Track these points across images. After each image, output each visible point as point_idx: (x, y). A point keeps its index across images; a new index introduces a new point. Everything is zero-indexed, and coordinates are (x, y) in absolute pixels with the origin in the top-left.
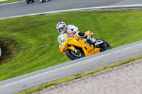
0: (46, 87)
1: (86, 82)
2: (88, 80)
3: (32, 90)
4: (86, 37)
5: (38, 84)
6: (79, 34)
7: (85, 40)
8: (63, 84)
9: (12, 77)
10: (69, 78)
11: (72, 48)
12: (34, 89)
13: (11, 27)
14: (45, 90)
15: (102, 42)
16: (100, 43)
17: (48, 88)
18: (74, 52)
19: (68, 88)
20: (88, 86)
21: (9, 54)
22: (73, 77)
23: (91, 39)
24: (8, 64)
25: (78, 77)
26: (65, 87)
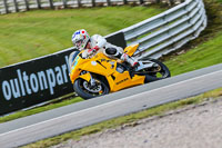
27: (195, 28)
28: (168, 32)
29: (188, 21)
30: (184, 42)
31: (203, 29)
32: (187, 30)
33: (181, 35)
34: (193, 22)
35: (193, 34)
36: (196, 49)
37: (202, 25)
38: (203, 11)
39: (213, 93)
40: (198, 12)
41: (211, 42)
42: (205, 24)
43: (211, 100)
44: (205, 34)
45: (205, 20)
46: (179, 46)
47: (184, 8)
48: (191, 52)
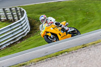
0: (61, 53)
1: (90, 50)
2: (91, 49)
3: (51, 55)
4: (61, 26)
5: (55, 51)
6: (56, 24)
7: (60, 28)
8: (74, 51)
9: (38, 46)
10: (78, 47)
11: (50, 34)
12: (53, 54)
13: (37, 10)
14: (61, 55)
15: (73, 30)
16: (72, 30)
17: (63, 54)
18: (50, 37)
19: (77, 54)
20: (92, 53)
21: (36, 29)
22: (81, 46)
23: (65, 28)
24: (35, 36)
25: (84, 46)
26: (75, 53)
27: (25, 31)
28: (12, 33)
29: (22, 28)
30: (20, 38)
31: (28, 32)
32: (21, 32)
33: (19, 35)
34: (24, 29)
35: (24, 34)
36: (26, 41)
37: (28, 30)
38: (28, 24)
39: (34, 61)
40: (26, 24)
41: (32, 38)
42: (29, 29)
43: (33, 63)
44: (29, 34)
45: (29, 28)
46: (18, 40)
47: (20, 22)
48: (23, 42)
